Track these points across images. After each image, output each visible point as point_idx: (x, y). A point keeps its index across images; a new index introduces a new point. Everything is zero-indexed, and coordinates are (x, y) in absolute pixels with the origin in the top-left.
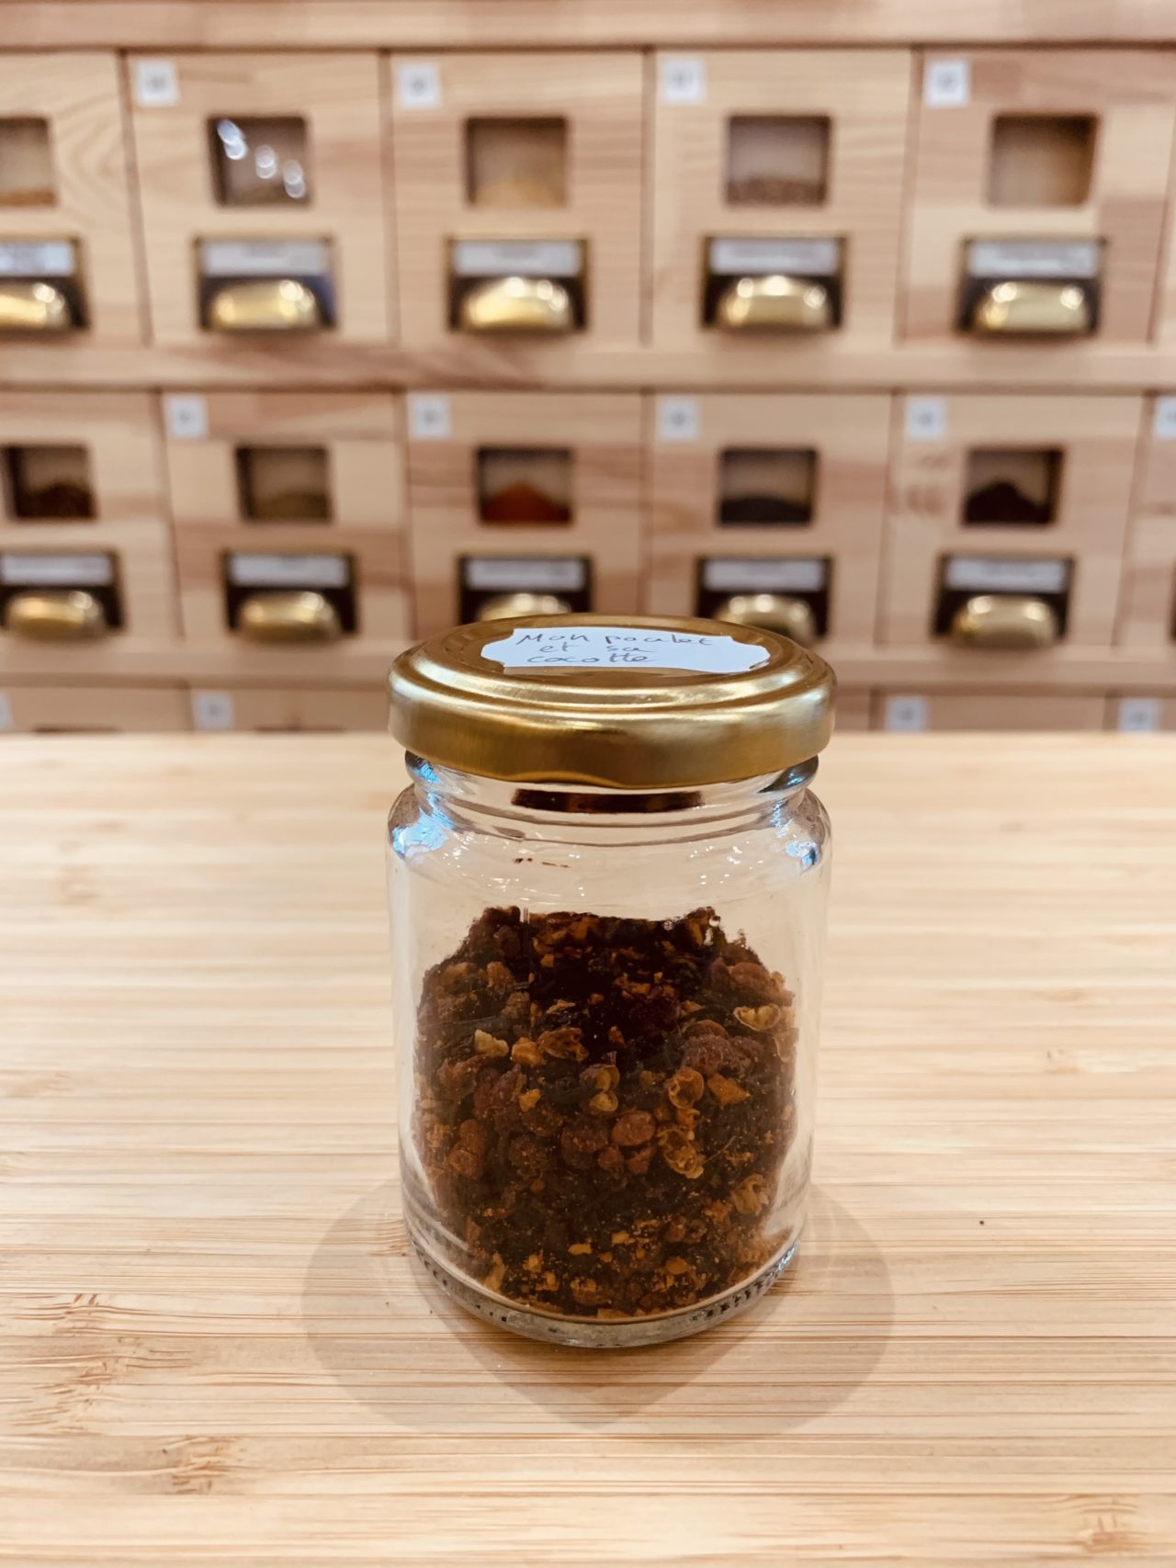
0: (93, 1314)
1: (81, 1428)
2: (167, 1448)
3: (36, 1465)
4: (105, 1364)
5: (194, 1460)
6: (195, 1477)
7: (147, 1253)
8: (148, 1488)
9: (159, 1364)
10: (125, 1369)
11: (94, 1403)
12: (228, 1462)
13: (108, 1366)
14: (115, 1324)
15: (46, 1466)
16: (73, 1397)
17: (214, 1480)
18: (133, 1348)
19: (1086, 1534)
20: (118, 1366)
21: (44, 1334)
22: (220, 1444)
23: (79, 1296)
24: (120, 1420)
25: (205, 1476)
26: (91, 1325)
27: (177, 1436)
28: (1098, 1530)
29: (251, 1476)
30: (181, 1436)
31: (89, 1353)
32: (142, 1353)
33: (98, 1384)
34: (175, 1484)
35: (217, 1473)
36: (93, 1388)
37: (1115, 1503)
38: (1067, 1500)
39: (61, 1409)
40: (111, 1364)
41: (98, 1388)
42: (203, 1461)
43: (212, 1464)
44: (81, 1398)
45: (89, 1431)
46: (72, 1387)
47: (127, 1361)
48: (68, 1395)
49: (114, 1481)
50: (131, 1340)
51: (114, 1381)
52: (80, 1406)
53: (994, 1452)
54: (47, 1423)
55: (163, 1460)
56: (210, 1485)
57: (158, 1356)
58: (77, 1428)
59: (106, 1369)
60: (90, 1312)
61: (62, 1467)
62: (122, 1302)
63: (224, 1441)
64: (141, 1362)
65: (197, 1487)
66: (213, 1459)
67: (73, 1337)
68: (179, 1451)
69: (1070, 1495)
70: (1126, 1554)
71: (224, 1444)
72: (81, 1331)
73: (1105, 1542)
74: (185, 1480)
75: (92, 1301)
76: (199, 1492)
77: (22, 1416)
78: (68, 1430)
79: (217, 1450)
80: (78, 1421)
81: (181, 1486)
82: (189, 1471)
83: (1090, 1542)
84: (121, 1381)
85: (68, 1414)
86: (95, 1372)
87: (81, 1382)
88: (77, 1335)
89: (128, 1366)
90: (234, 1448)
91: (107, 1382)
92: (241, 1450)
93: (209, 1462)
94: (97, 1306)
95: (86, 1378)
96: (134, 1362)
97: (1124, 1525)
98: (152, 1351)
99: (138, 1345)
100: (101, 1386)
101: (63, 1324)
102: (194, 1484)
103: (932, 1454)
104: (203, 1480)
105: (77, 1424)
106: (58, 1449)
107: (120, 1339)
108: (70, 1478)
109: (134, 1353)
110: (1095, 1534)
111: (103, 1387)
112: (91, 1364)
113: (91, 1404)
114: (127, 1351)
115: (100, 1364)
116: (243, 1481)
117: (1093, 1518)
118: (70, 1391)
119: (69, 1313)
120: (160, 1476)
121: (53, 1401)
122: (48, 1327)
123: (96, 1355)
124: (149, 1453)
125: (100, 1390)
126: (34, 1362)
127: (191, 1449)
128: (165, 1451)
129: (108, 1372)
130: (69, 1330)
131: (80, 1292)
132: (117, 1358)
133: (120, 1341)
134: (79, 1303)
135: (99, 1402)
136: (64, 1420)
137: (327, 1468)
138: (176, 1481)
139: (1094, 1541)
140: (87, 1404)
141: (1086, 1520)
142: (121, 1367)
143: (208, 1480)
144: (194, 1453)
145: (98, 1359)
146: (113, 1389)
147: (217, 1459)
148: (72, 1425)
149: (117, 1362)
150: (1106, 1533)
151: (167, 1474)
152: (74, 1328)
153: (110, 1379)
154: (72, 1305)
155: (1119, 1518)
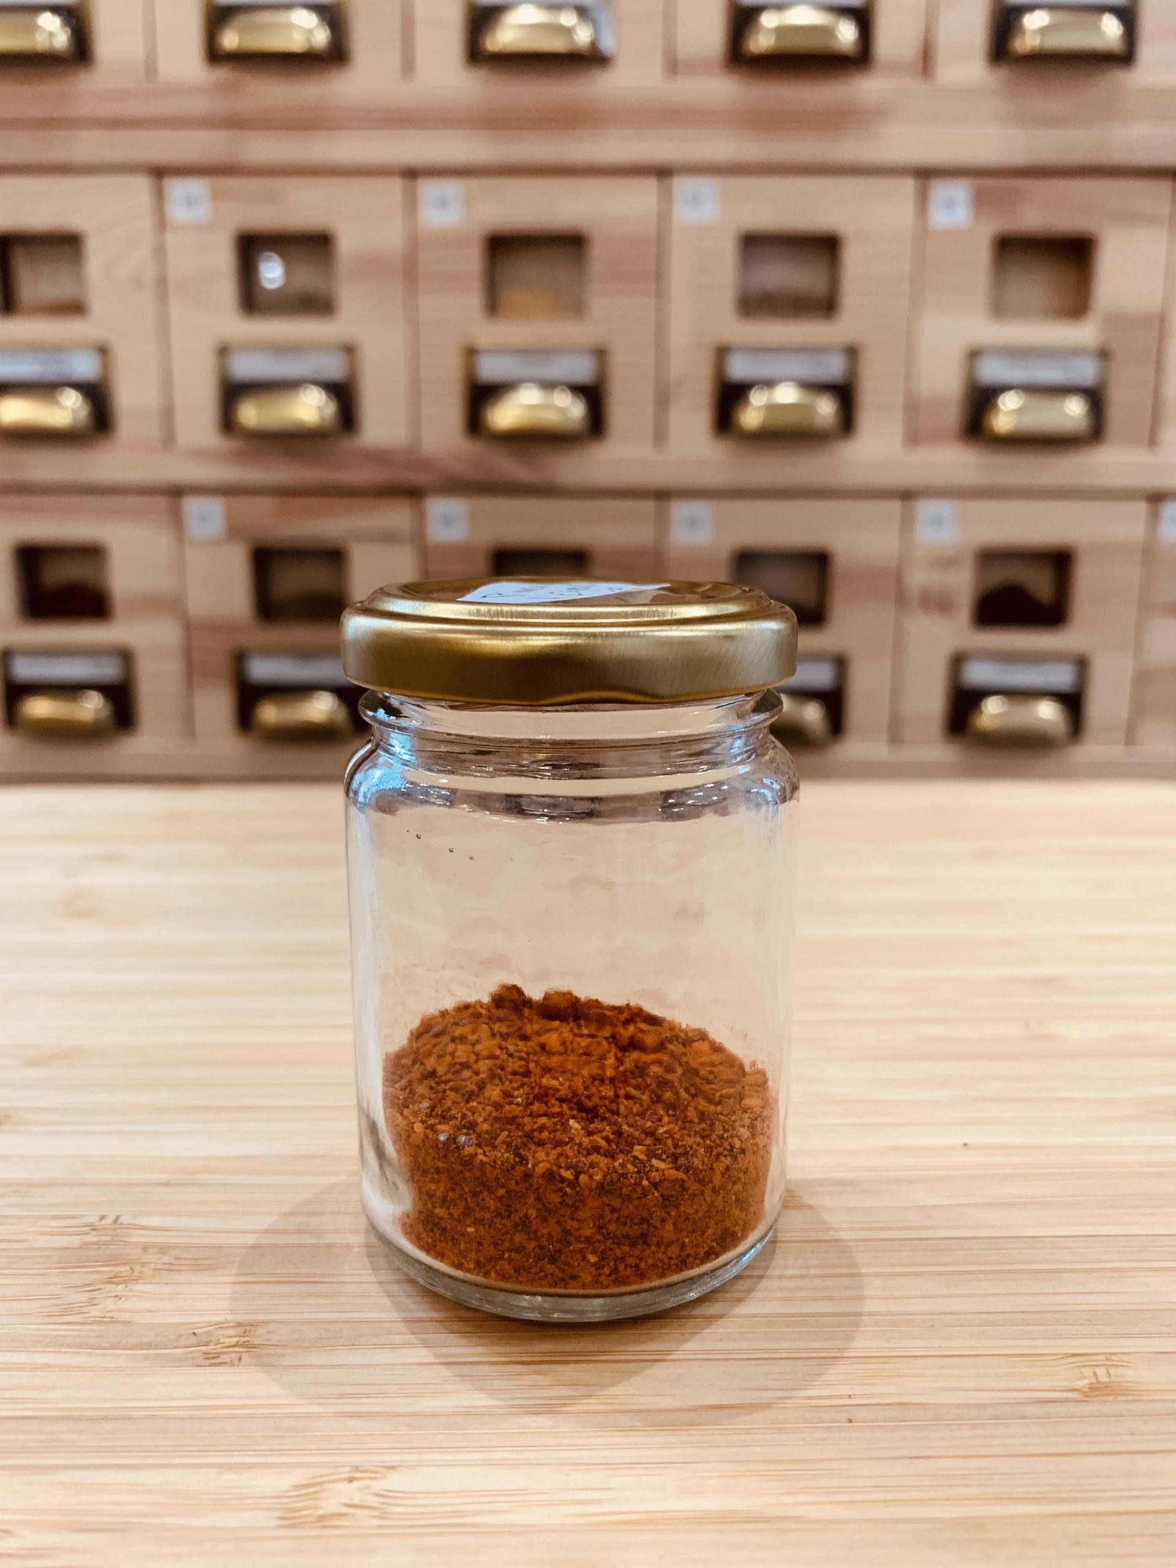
0: (119, 1231)
1: (112, 1318)
2: (196, 1331)
3: (69, 1346)
4: (131, 1269)
5: (222, 1340)
6: (224, 1353)
7: (167, 1184)
8: (179, 1362)
9: (184, 1267)
10: (151, 1272)
11: (123, 1299)
12: (257, 1341)
13: (135, 1270)
14: (138, 1238)
16: (101, 1294)
17: (244, 1355)
18: (159, 1256)
19: (1083, 1383)
20: (144, 1270)
21: (70, 1246)
22: (248, 1328)
23: (103, 1218)
24: (149, 1311)
25: (237, 1352)
26: (116, 1239)
27: (206, 1322)
28: (1094, 1381)
29: (279, 1351)
30: (210, 1322)
31: (115, 1260)
32: (166, 1259)
33: (126, 1284)
34: (206, 1359)
35: (246, 1350)
36: (121, 1287)
37: (1109, 1360)
38: (1063, 1358)
39: (91, 1303)
40: (137, 1268)
41: (126, 1287)
42: (234, 1340)
43: (240, 1343)
44: (110, 1294)
45: (119, 1320)
46: (101, 1286)
47: (153, 1266)
48: (96, 1292)
49: (146, 1357)
50: (156, 1250)
51: (141, 1282)
52: (110, 1300)
53: (993, 1324)
54: (79, 1314)
55: (194, 1340)
56: (240, 1359)
57: (182, 1262)
58: (108, 1318)
59: (133, 1272)
60: (115, 1229)
61: (94, 1347)
62: (144, 1221)
63: (252, 1325)
64: (167, 1267)
65: (228, 1361)
66: (242, 1339)
67: (100, 1248)
68: (209, 1334)
69: (1065, 1354)
70: (1120, 1398)
71: (253, 1328)
72: (105, 1243)
73: (1098, 1390)
74: (213, 1356)
75: (116, 1221)
76: (232, 1364)
77: (52, 1309)
78: (98, 1319)
79: (245, 1332)
80: (108, 1312)
81: (213, 1360)
82: (219, 1348)
83: (1087, 1390)
84: (148, 1281)
85: (98, 1307)
86: (122, 1274)
87: (110, 1283)
88: (104, 1247)
89: (154, 1269)
90: (261, 1331)
91: (135, 1282)
92: (269, 1332)
93: (238, 1342)
94: (121, 1224)
95: (113, 1280)
96: (160, 1267)
97: (1117, 1376)
98: (177, 1258)
99: (164, 1254)
100: (129, 1285)
101: (92, 1238)
102: (224, 1358)
103: (933, 1326)
104: (234, 1355)
105: (110, 1315)
106: (90, 1334)
107: (145, 1249)
108: (104, 1355)
109: (160, 1259)
110: (1091, 1384)
111: (131, 1286)
112: (118, 1269)
113: (120, 1299)
114: (153, 1257)
115: (128, 1268)
116: (273, 1355)
117: (1089, 1372)
118: (99, 1289)
119: (93, 1230)
120: (191, 1352)
121: (82, 1297)
122: (76, 1240)
123: (122, 1262)
124: (180, 1336)
125: (128, 1288)
126: (62, 1268)
127: (220, 1332)
128: (194, 1334)
129: (135, 1274)
130: (95, 1243)
131: (104, 1214)
132: (143, 1265)
133: (146, 1251)
134: (103, 1222)
135: (128, 1297)
136: (94, 1312)
137: (353, 1345)
138: (207, 1356)
139: (1090, 1388)
140: (116, 1299)
141: (1081, 1373)
142: (147, 1270)
143: (238, 1355)
144: (223, 1335)
145: (125, 1264)
146: (141, 1287)
147: (246, 1339)
148: (103, 1315)
149: (143, 1266)
150: (1100, 1383)
151: (199, 1351)
152: (100, 1241)
153: (137, 1280)
154: (96, 1224)
155: (1112, 1371)
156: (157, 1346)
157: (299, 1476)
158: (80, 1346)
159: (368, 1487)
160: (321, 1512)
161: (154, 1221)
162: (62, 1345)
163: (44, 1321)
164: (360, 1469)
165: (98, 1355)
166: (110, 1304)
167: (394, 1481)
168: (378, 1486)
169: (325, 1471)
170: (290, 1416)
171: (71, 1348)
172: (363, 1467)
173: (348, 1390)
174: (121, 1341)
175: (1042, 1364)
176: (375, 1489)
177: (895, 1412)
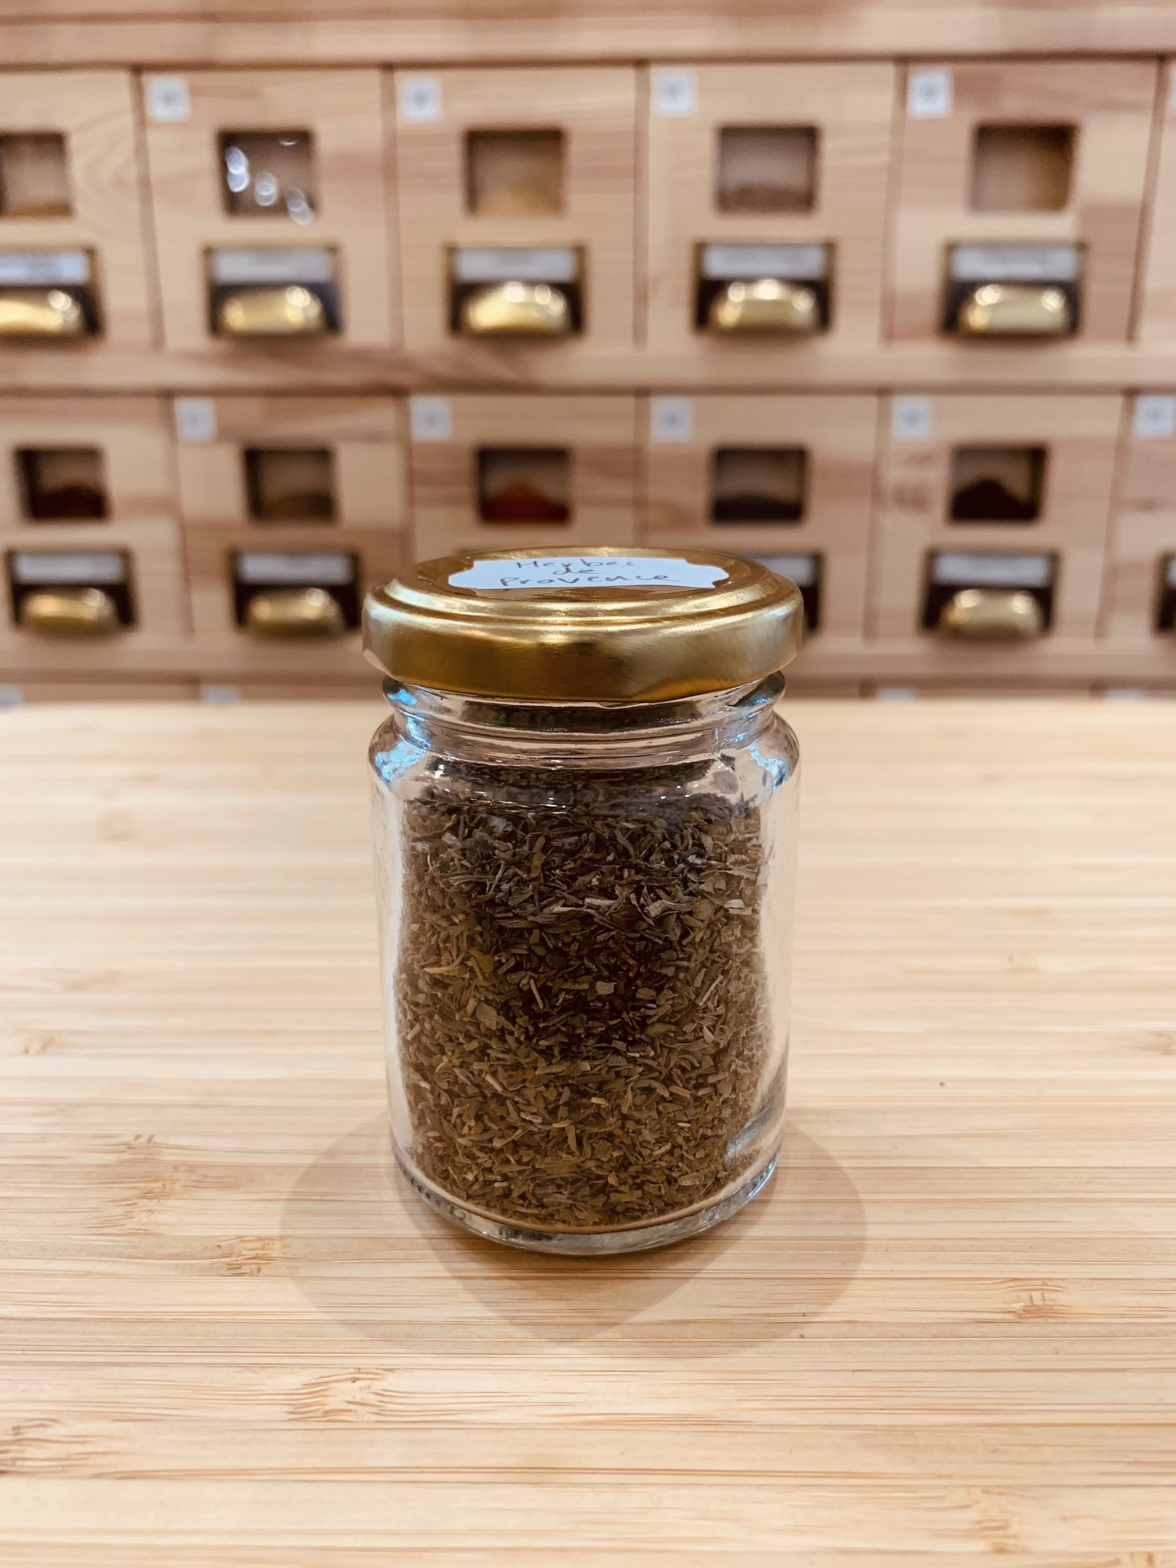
0: (152, 1149)
1: (146, 1230)
2: (220, 1244)
3: (108, 1255)
4: (164, 1185)
5: (244, 1253)
6: (245, 1264)
7: (196, 1106)
8: (204, 1272)
9: (210, 1185)
10: (181, 1188)
11: (156, 1213)
12: (274, 1255)
13: (167, 1187)
14: (169, 1157)
15: (118, 1257)
16: (138, 1207)
17: (263, 1267)
18: (188, 1174)
19: (1017, 1306)
20: (175, 1187)
21: (109, 1163)
22: (267, 1242)
23: (138, 1137)
24: (179, 1224)
25: (255, 1264)
26: (150, 1157)
27: (229, 1236)
28: (1029, 1304)
29: (294, 1263)
30: (232, 1236)
31: (149, 1177)
32: (194, 1177)
33: (159, 1199)
34: (228, 1269)
35: (265, 1262)
36: (154, 1202)
37: (1046, 1284)
38: (1003, 1282)
39: (128, 1216)
40: (168, 1185)
41: (159, 1202)
42: (253, 1253)
43: (259, 1255)
44: (145, 1209)
45: (152, 1232)
46: (136, 1201)
47: (182, 1183)
48: (132, 1207)
49: (176, 1267)
50: (186, 1168)
51: (172, 1197)
52: (144, 1214)
53: (941, 1249)
54: (116, 1226)
55: (218, 1252)
56: (259, 1270)
57: (208, 1179)
58: (142, 1230)
59: (165, 1188)
60: (148, 1148)
61: (129, 1257)
62: (176, 1141)
63: (271, 1240)
64: (195, 1184)
65: (248, 1271)
66: (261, 1252)
67: (135, 1165)
68: (231, 1246)
69: (1005, 1278)
70: (1050, 1320)
71: (271, 1242)
72: (141, 1161)
73: (1033, 1312)
74: (235, 1266)
75: (149, 1140)
76: (251, 1275)
77: (93, 1221)
78: (133, 1231)
79: (263, 1246)
80: (143, 1224)
81: (235, 1270)
82: (241, 1260)
83: (1022, 1312)
84: (178, 1197)
85: (134, 1220)
86: (156, 1190)
87: (144, 1198)
88: (138, 1164)
89: (184, 1186)
90: (278, 1245)
91: (167, 1198)
92: (284, 1246)
94: (155, 1143)
95: (148, 1195)
96: (188, 1183)
97: (1051, 1300)
98: (204, 1176)
99: (192, 1172)
101: (126, 1156)
102: (246, 1269)
103: (887, 1250)
104: (253, 1266)
105: (143, 1227)
106: (127, 1244)
108: (139, 1264)
109: (189, 1177)
110: (1025, 1307)
111: (162, 1201)
112: (153, 1185)
113: (153, 1213)
114: (182, 1175)
115: (160, 1184)
116: (287, 1267)
117: (1025, 1295)
118: (134, 1204)
119: (130, 1148)
120: (215, 1263)
121: (119, 1211)
122: (113, 1158)
123: (155, 1179)
124: (206, 1248)
125: (160, 1204)
126: (101, 1183)
127: (242, 1245)
128: (218, 1246)
129: (167, 1190)
130: (131, 1161)
131: (139, 1133)
133: (176, 1169)
134: (138, 1141)
135: (160, 1212)
136: (130, 1225)
137: (360, 1259)
138: (230, 1267)
139: (1024, 1311)
140: (150, 1213)
141: (1018, 1296)
142: (177, 1187)
143: (257, 1266)
144: (244, 1248)
145: (157, 1181)
146: (172, 1202)
147: (264, 1252)
148: (138, 1227)
149: (174, 1183)
150: (1035, 1306)
151: (222, 1262)
152: (135, 1159)
153: (168, 1196)
154: (132, 1143)
155: (1047, 1295)
156: (186, 1257)
157: (309, 1376)
158: (120, 1255)
159: (370, 1387)
160: (327, 1408)
161: (184, 1141)
162: (102, 1254)
163: (86, 1232)
164: (362, 1371)
165: (133, 1264)
166: (144, 1218)
167: (392, 1382)
168: (378, 1386)
169: (331, 1372)
170: (301, 1322)
171: (110, 1257)
172: (365, 1369)
173: (354, 1300)
174: (154, 1251)
175: (983, 1287)
176: (373, 1389)
177: (844, 1329)
